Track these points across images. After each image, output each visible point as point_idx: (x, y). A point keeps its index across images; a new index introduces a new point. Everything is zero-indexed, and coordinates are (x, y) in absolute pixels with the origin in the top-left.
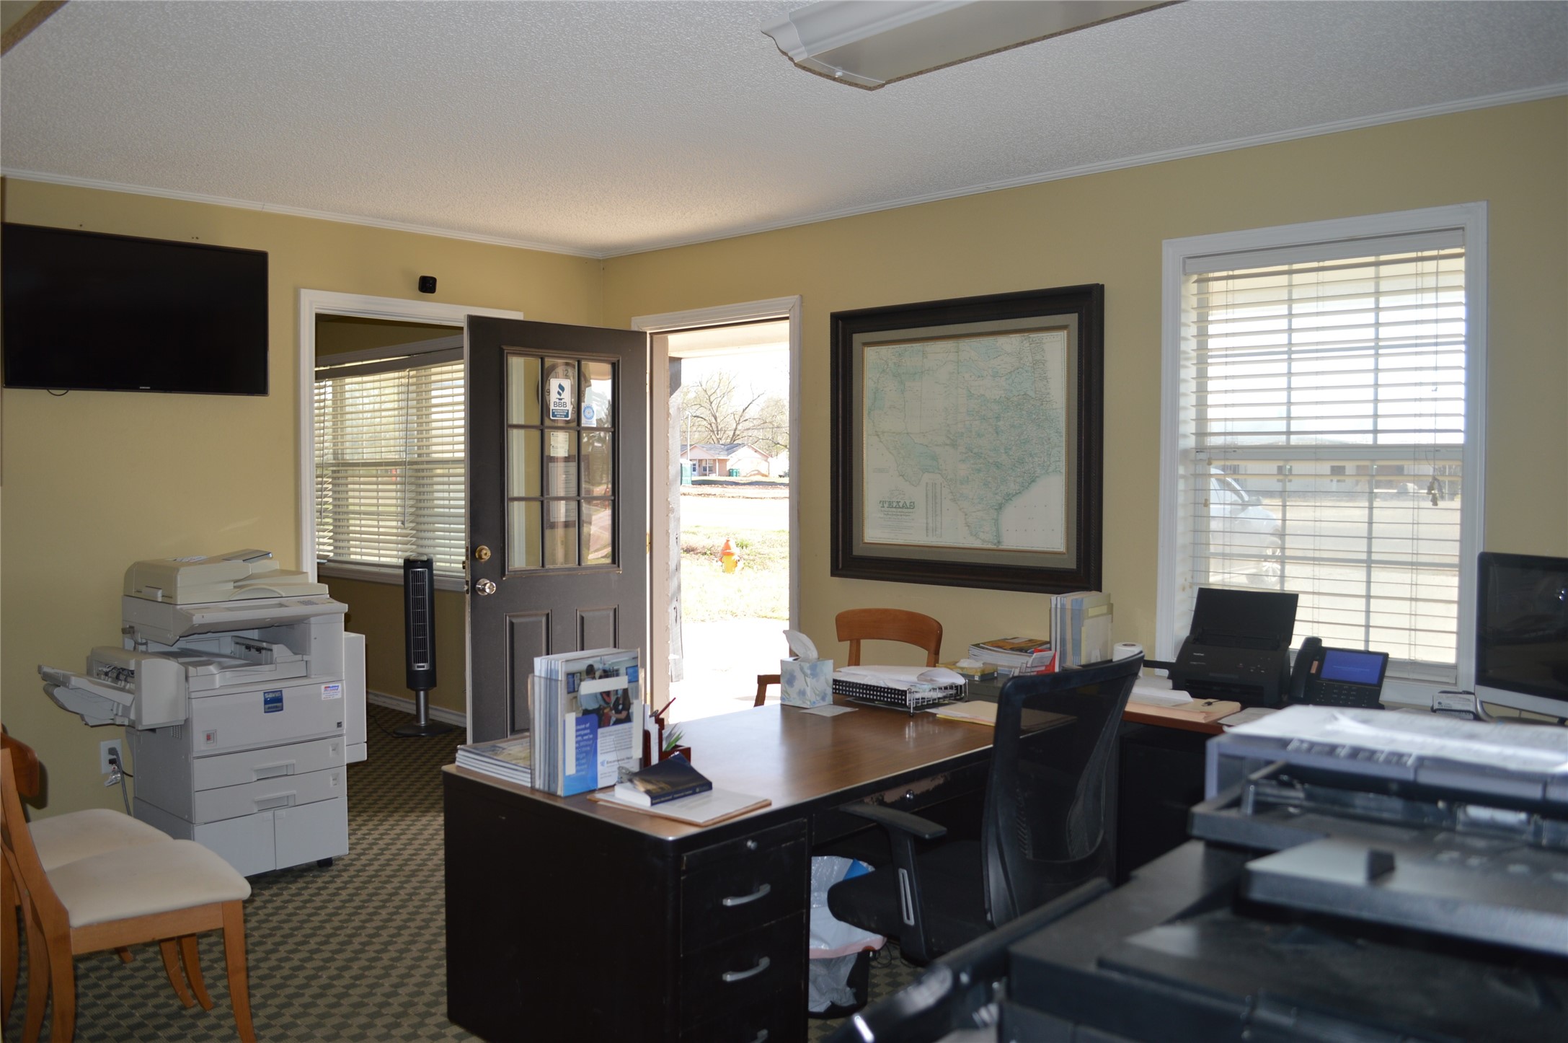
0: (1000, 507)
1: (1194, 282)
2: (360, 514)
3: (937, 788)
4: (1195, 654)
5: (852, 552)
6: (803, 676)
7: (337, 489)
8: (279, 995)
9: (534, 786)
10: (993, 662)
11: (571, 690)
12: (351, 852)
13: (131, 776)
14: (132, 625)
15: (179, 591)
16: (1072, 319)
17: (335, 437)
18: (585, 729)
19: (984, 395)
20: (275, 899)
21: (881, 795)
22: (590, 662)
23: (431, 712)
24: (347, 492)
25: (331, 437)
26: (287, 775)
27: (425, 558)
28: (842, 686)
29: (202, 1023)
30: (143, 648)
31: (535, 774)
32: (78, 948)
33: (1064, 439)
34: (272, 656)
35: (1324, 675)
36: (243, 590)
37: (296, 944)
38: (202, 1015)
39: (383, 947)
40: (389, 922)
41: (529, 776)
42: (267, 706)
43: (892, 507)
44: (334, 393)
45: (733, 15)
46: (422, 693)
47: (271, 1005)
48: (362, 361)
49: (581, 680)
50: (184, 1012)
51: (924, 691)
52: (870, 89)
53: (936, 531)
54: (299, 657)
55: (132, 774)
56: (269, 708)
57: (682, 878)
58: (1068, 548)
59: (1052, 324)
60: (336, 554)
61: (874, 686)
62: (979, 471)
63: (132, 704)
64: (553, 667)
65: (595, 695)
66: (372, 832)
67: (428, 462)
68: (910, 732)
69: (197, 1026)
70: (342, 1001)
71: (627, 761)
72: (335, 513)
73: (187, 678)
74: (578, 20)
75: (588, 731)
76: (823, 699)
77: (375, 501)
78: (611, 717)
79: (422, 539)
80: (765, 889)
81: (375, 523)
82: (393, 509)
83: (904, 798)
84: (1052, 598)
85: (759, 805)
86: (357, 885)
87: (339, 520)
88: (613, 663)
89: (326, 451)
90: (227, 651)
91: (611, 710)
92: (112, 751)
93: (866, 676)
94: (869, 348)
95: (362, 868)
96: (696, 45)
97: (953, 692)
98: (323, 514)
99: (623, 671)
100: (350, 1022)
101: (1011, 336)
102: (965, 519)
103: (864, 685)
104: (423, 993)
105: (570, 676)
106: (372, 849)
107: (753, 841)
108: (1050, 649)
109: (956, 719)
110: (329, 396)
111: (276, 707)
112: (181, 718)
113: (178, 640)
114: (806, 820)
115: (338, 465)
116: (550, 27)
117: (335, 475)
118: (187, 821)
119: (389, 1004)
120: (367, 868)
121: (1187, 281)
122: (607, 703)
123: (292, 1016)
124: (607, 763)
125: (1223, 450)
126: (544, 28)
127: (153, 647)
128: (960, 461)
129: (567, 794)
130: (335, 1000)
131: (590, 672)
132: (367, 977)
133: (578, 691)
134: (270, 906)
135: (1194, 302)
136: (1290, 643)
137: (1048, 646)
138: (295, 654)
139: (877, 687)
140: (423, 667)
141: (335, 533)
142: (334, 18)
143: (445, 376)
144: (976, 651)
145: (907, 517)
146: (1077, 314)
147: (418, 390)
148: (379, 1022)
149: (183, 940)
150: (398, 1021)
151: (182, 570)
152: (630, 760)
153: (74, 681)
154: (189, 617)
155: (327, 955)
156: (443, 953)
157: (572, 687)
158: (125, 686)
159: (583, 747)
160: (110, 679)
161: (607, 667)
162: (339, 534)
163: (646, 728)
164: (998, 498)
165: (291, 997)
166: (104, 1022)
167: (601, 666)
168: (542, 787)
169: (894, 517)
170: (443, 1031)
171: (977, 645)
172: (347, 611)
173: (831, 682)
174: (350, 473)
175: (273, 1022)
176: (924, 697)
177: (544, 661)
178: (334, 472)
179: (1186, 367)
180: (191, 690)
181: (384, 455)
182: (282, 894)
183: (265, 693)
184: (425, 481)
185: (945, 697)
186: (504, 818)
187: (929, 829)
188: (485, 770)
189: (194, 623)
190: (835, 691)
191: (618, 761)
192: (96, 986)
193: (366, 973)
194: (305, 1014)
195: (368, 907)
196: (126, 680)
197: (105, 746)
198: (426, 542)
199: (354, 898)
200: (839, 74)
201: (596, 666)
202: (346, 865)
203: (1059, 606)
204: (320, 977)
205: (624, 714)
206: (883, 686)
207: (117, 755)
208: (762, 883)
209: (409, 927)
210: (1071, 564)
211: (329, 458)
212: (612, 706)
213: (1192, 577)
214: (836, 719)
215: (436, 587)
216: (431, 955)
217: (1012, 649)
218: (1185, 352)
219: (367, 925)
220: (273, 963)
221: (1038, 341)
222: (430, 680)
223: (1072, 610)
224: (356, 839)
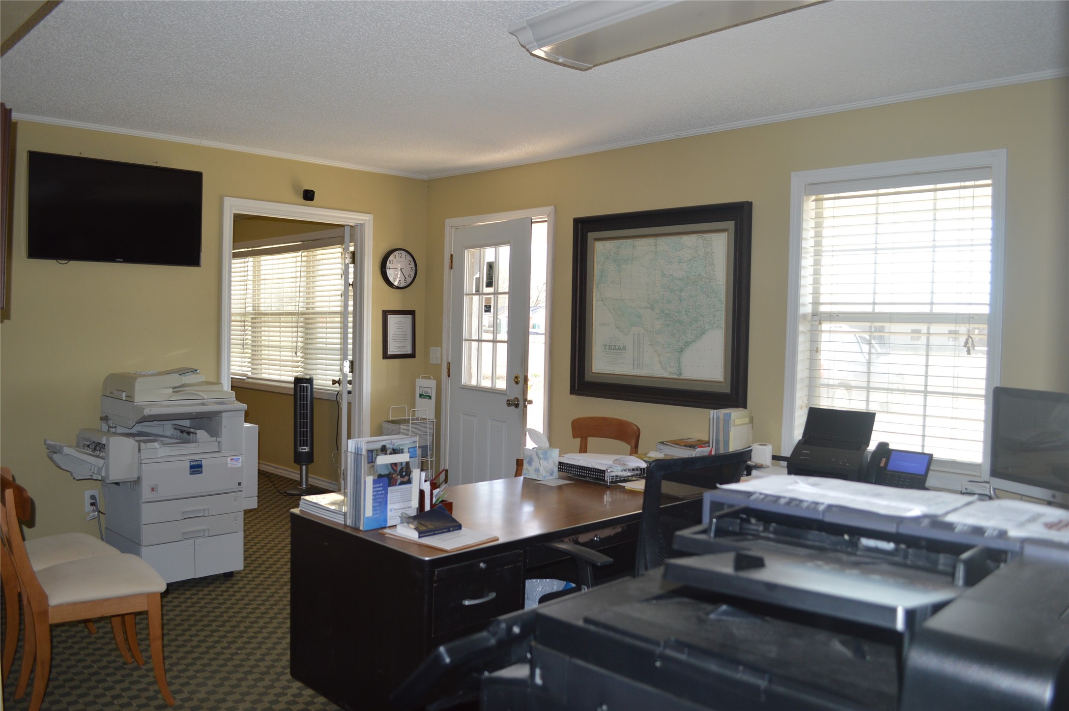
0: (681, 350)
1: (813, 201)
2: (269, 347)
3: (616, 535)
4: (803, 451)
5: (584, 379)
6: (538, 459)
7: (254, 330)
8: (188, 658)
9: (346, 524)
10: (672, 454)
11: (371, 461)
12: (246, 569)
13: (104, 514)
14: (107, 415)
15: (136, 394)
16: (731, 225)
17: (254, 296)
18: (379, 487)
19: (672, 275)
20: (193, 597)
21: (576, 537)
22: (383, 443)
23: (309, 479)
24: (261, 332)
25: (251, 295)
26: (204, 516)
27: (308, 377)
28: (565, 466)
29: (136, 673)
30: (113, 430)
31: (347, 516)
32: (54, 619)
33: (724, 305)
34: (196, 437)
35: (890, 467)
36: (179, 393)
37: (203, 626)
38: (137, 668)
39: (259, 630)
40: (265, 614)
41: (343, 517)
42: (192, 470)
43: (611, 349)
44: (254, 267)
45: (489, 21)
46: (304, 467)
47: (182, 664)
48: (272, 245)
49: (377, 455)
50: (125, 666)
51: (617, 471)
52: (582, 70)
53: (639, 365)
54: (214, 439)
55: (104, 513)
56: (193, 471)
57: (434, 585)
58: (725, 378)
59: (718, 228)
60: (252, 373)
61: (585, 467)
62: (668, 325)
63: (103, 466)
64: (359, 446)
65: (386, 465)
66: (262, 556)
67: (313, 313)
68: (607, 498)
69: (133, 675)
70: (228, 663)
71: (408, 509)
72: (252, 346)
73: (139, 450)
74: (389, 24)
75: (381, 489)
76: (552, 474)
77: (278, 339)
78: (397, 480)
79: (308, 364)
80: (493, 595)
81: (278, 353)
82: (290, 344)
83: (592, 540)
84: (711, 412)
85: (490, 540)
86: (248, 590)
87: (255, 350)
88: (399, 445)
89: (247, 305)
90: (168, 433)
91: (398, 475)
92: (93, 497)
93: (580, 460)
94: (598, 242)
95: (252, 579)
96: (468, 41)
97: (639, 472)
98: (245, 346)
99: (406, 450)
100: (231, 676)
101: (691, 235)
102: (659, 357)
103: (578, 466)
104: (281, 660)
105: (370, 452)
106: (260, 567)
107: (484, 563)
108: (709, 446)
109: (637, 490)
110: (251, 268)
111: (198, 471)
112: (135, 476)
113: (135, 425)
114: (522, 551)
115: (255, 314)
116: (371, 29)
117: (253, 321)
118: (138, 544)
119: (258, 666)
120: (256, 579)
121: (808, 200)
122: (395, 471)
123: (194, 671)
124: (394, 510)
125: (829, 314)
126: (368, 29)
127: (120, 430)
128: (656, 319)
129: (366, 529)
130: (224, 662)
131: (384, 450)
132: (246, 648)
133: (375, 462)
134: (189, 601)
135: (812, 214)
136: (868, 446)
137: (708, 445)
138: (212, 436)
139: (587, 468)
140: (306, 449)
141: (252, 359)
142: (232, 22)
143: (324, 257)
144: (661, 446)
145: (621, 356)
146: (733, 222)
147: (308, 265)
148: (250, 677)
149: (126, 616)
150: (263, 677)
151: (139, 380)
152: (410, 509)
153: (66, 450)
154: (142, 409)
155: (222, 634)
156: (288, 630)
157: (371, 459)
158: (99, 454)
159: (377, 499)
160: (90, 450)
161: (395, 447)
162: (255, 359)
163: (421, 488)
164: (680, 344)
165: (195, 659)
166: (73, 670)
167: (391, 447)
168: (351, 525)
169: (612, 355)
170: (291, 684)
171: (662, 443)
172: (246, 409)
173: (557, 464)
174: (263, 319)
175: (182, 675)
176: (617, 475)
177: (353, 442)
178: (252, 318)
179: (806, 258)
180: (142, 458)
181: (285, 308)
182: (198, 594)
183: (190, 462)
184: (311, 326)
185: (632, 476)
186: (326, 544)
187: (602, 559)
188: (316, 512)
189: (145, 414)
190: (560, 470)
191: (401, 509)
192: (71, 647)
193: (246, 646)
194: (203, 671)
195: (253, 604)
196: (100, 450)
197: (88, 494)
198: (311, 367)
199: (245, 598)
200: (561, 61)
201: (388, 446)
202: (242, 577)
203: (715, 417)
204: (216, 647)
205: (406, 479)
206: (591, 467)
207: (96, 500)
208: (491, 591)
209: (278, 618)
210: (727, 389)
211: (250, 309)
212: (398, 472)
213: (808, 400)
214: (560, 487)
215: (314, 396)
216: (280, 631)
217: (685, 446)
218: (806, 248)
219: (251, 615)
220: (187, 637)
221: (708, 239)
222: (309, 459)
223: (724, 420)
224: (251, 560)
